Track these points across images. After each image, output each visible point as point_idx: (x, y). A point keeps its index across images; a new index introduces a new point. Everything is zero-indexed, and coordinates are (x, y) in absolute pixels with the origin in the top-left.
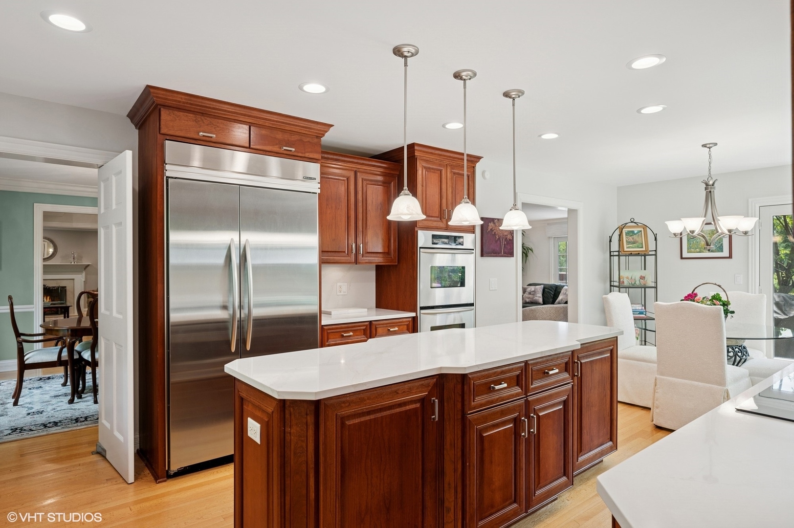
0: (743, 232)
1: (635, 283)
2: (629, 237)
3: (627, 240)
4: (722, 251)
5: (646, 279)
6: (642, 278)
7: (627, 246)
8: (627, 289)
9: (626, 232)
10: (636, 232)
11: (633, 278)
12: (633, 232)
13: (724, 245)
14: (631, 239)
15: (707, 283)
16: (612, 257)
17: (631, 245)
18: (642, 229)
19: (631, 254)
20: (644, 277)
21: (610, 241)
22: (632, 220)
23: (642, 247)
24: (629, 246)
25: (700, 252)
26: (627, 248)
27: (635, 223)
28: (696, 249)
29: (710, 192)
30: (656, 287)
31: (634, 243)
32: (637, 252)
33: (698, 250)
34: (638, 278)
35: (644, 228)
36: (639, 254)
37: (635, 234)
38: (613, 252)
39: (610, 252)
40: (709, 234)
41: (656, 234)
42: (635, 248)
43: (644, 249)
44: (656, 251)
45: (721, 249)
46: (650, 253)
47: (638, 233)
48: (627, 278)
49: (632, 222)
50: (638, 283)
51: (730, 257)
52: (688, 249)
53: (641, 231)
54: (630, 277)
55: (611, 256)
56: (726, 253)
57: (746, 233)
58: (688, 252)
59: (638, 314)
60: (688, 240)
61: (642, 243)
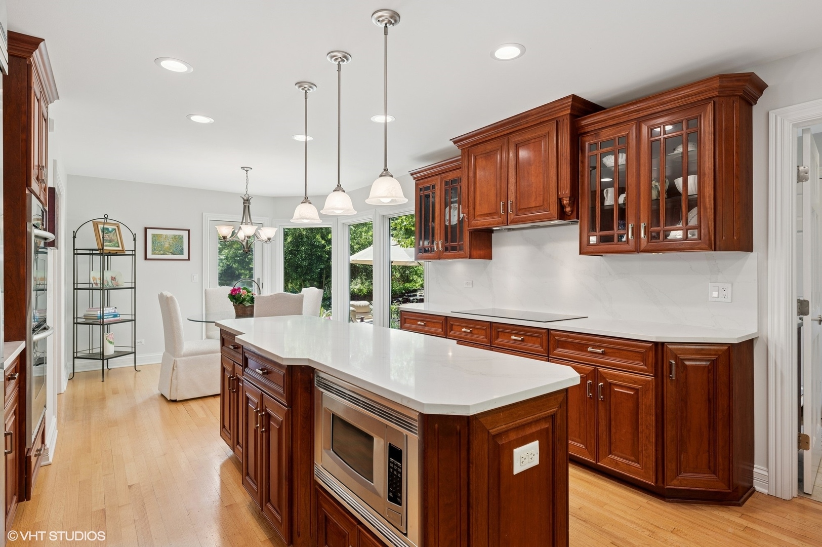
1: (108, 284)
4: (183, 254)
5: (117, 281)
6: (113, 279)
7: (105, 244)
9: (101, 229)
10: (110, 230)
12: (108, 229)
13: (184, 249)
14: (107, 237)
16: (76, 256)
17: (108, 244)
18: (116, 227)
19: (109, 252)
20: (115, 278)
21: (74, 237)
22: (106, 216)
23: (119, 247)
25: (163, 254)
26: (105, 246)
27: (109, 219)
28: (160, 251)
30: (134, 288)
31: (110, 241)
32: (115, 252)
33: (162, 252)
34: (109, 279)
35: (118, 226)
36: (116, 253)
37: (110, 232)
38: (77, 249)
39: (74, 249)
40: (172, 238)
41: (135, 234)
42: (112, 246)
44: (134, 251)
45: (181, 252)
46: (127, 253)
47: (112, 231)
49: (106, 218)
51: (189, 259)
52: (152, 251)
53: (115, 229)
55: (74, 254)
56: (185, 256)
58: (152, 254)
59: (113, 317)
60: (153, 242)
61: (118, 242)
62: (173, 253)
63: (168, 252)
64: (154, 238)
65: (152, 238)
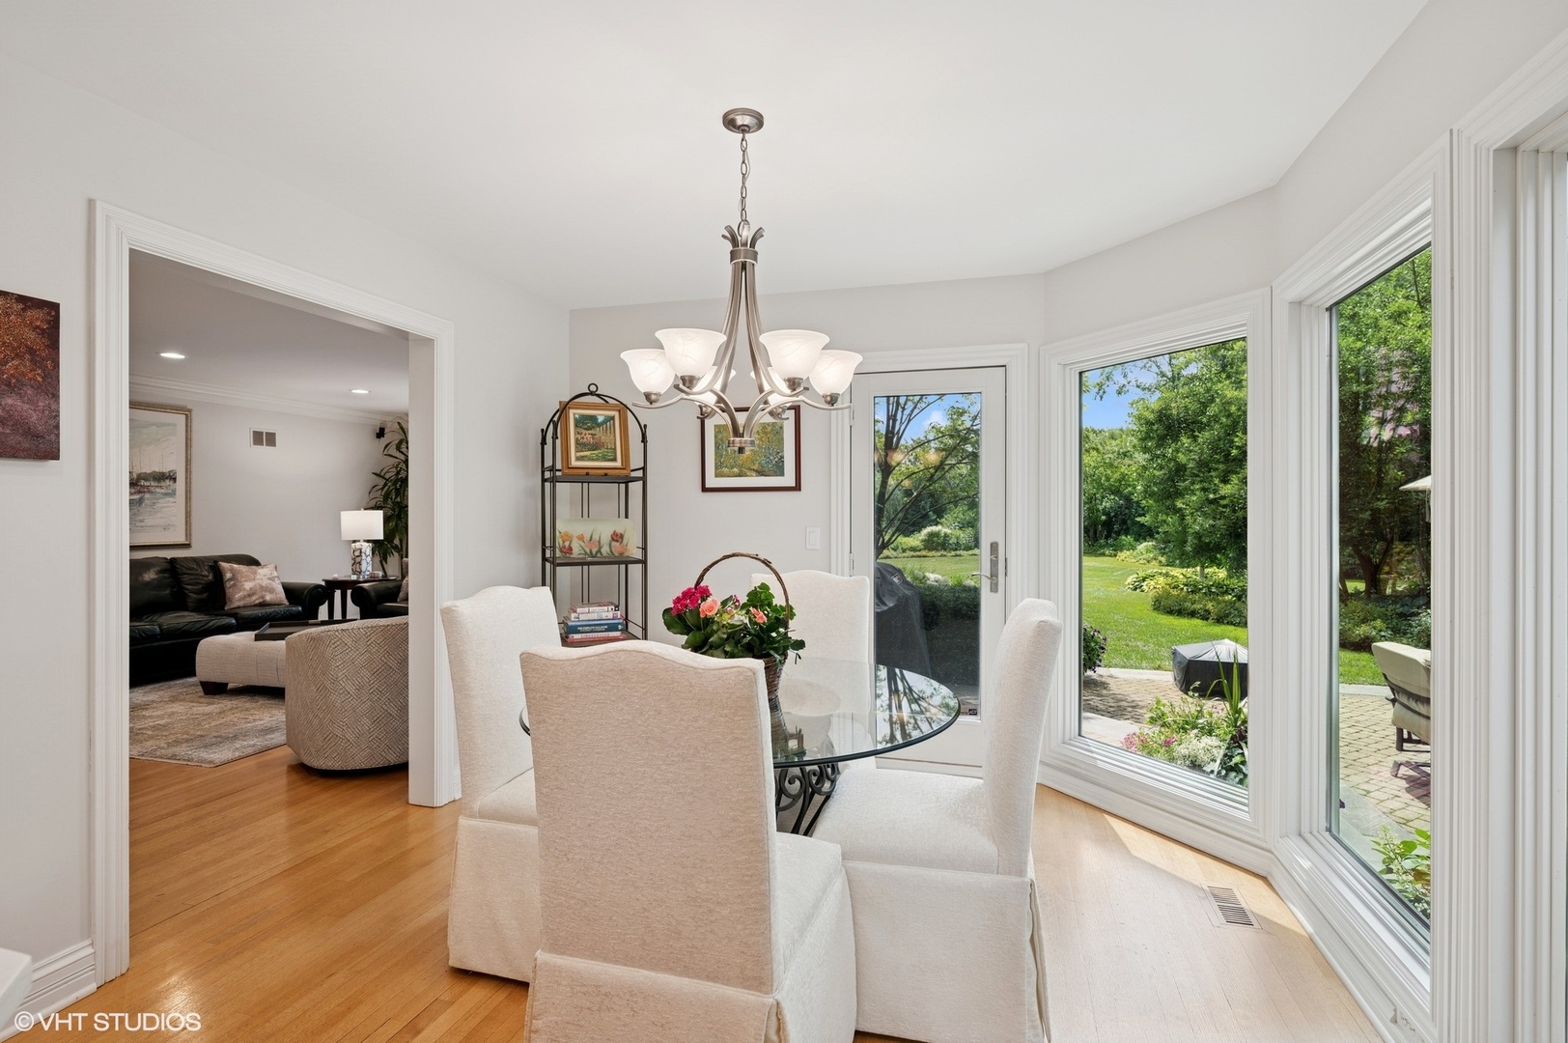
0: (824, 396)
1: (599, 551)
2: (584, 432)
3: (577, 440)
4: (782, 474)
5: (625, 542)
6: (617, 537)
7: (579, 454)
8: (585, 568)
9: (575, 419)
10: (600, 419)
11: (596, 538)
12: (593, 418)
13: (785, 460)
14: (587, 437)
15: (734, 555)
17: (588, 453)
18: (616, 414)
19: (587, 474)
20: (622, 536)
21: (543, 442)
22: (593, 388)
23: (615, 460)
24: (582, 454)
25: (739, 476)
26: (578, 459)
27: (599, 396)
28: (732, 467)
29: (744, 266)
30: (644, 562)
31: (595, 447)
32: (602, 472)
33: (737, 470)
34: (606, 538)
35: (619, 411)
36: (606, 475)
37: (599, 425)
39: (543, 470)
40: (758, 432)
41: (645, 426)
42: (597, 460)
43: (618, 464)
44: (644, 469)
45: (779, 467)
46: (634, 474)
47: (605, 422)
48: (581, 538)
49: (592, 393)
50: (605, 550)
51: (797, 487)
52: (716, 468)
53: (613, 418)
54: (587, 537)
56: (788, 479)
57: (832, 400)
58: (716, 476)
59: (606, 630)
60: (717, 447)
61: (615, 449)
62: (761, 473)
63: (751, 469)
64: (720, 436)
65: (716, 437)
